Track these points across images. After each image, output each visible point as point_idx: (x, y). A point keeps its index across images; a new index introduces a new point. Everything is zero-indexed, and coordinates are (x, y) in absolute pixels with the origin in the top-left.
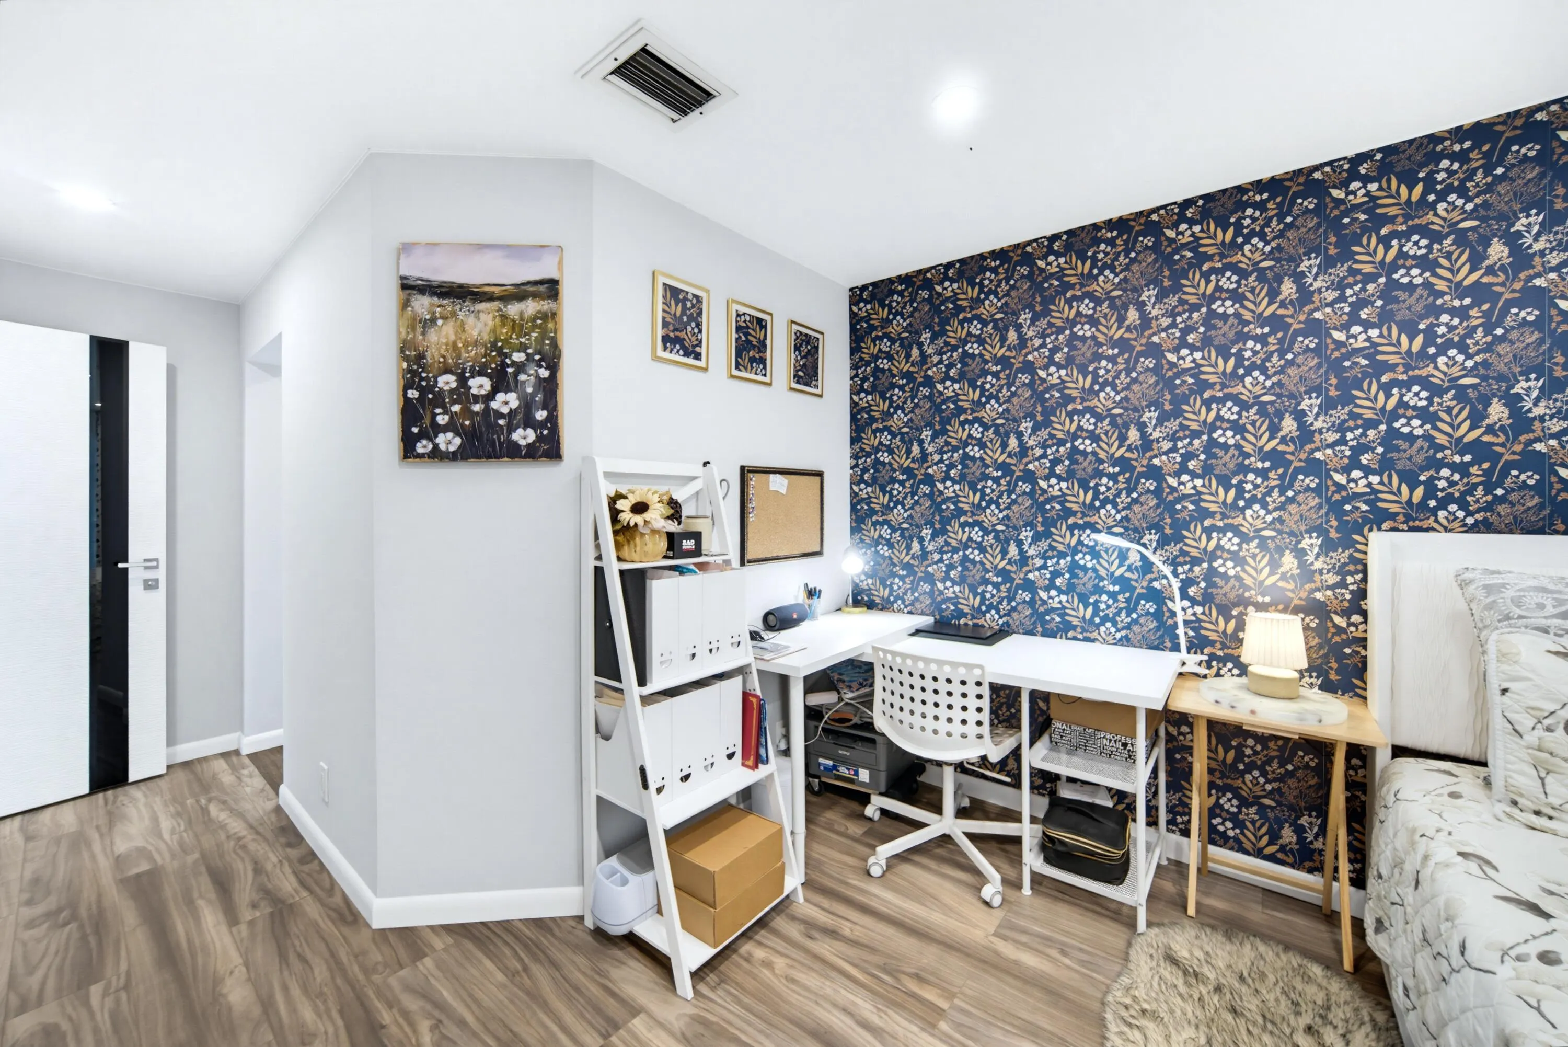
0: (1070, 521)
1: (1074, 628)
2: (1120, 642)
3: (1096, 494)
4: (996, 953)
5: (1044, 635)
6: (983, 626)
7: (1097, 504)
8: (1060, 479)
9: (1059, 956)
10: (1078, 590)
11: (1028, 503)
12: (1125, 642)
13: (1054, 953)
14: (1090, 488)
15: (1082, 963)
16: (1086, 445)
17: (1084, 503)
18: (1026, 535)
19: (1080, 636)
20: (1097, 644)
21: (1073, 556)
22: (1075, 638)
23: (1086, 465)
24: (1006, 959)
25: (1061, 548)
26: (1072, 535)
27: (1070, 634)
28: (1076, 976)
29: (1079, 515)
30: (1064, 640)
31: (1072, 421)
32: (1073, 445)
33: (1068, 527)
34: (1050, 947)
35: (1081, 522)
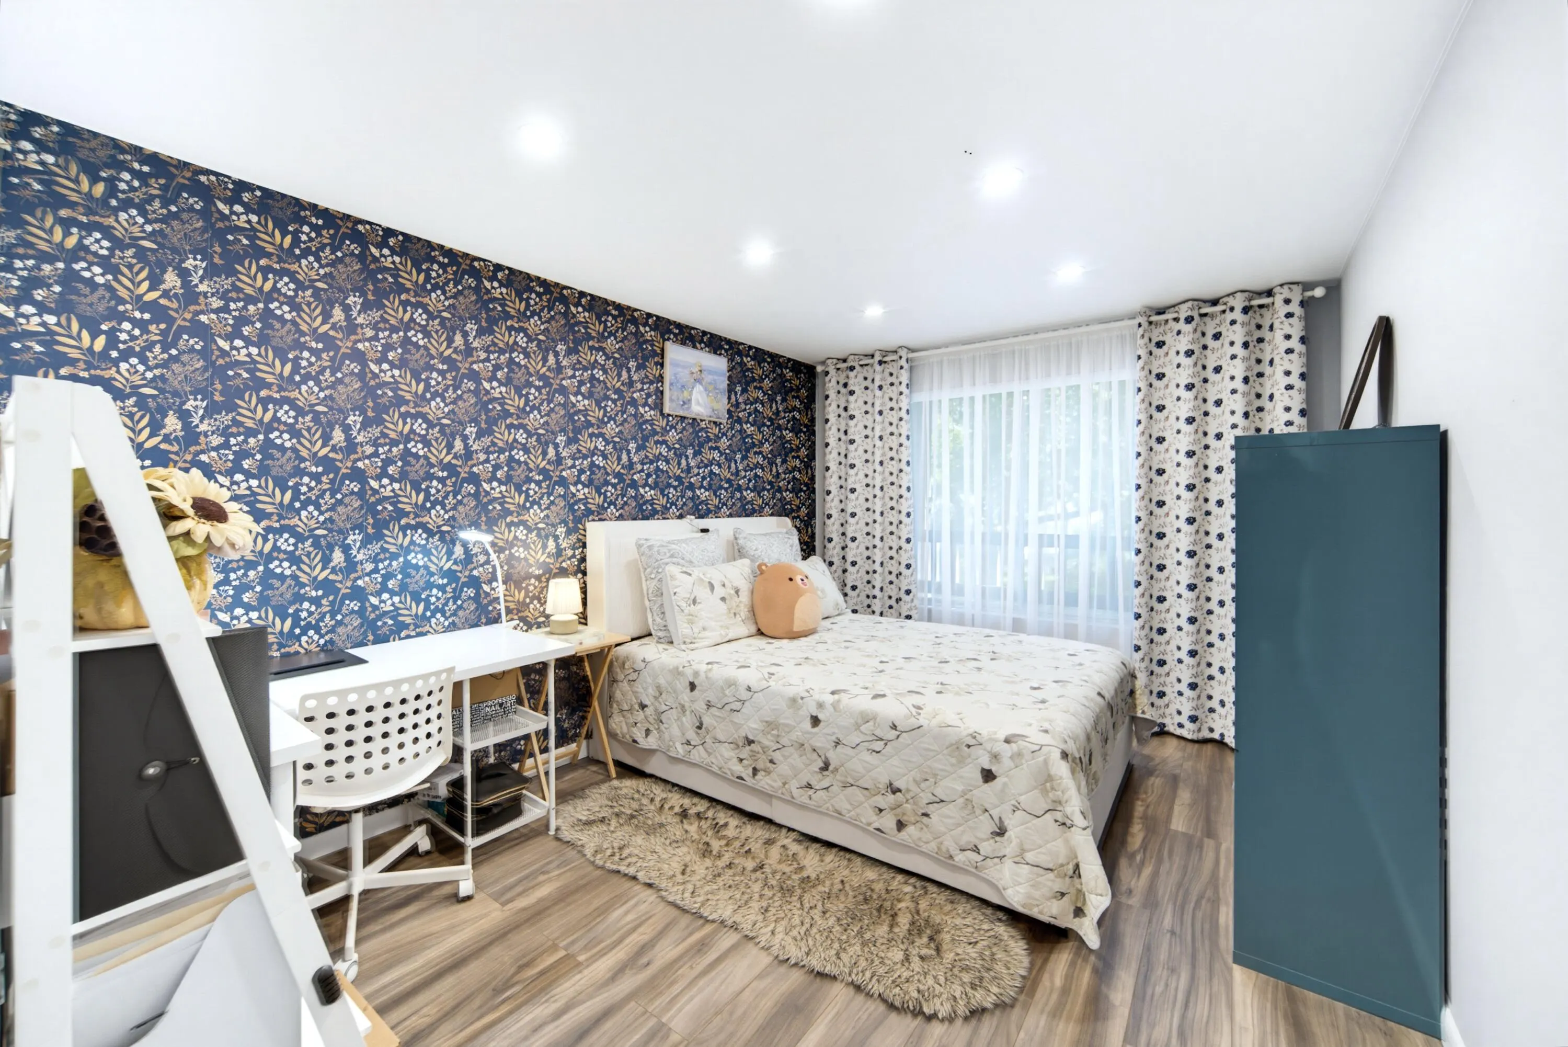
0: (403, 522)
1: (407, 626)
2: (447, 630)
3: (428, 495)
4: (524, 909)
5: (375, 642)
6: (298, 653)
7: (428, 505)
8: (392, 479)
9: (546, 876)
10: (411, 589)
11: (357, 504)
12: (453, 627)
13: (542, 878)
14: (422, 490)
15: (558, 867)
16: (418, 448)
17: (416, 504)
18: (354, 538)
19: (413, 633)
20: (429, 636)
21: (405, 557)
22: (408, 637)
23: (418, 468)
24: (534, 905)
25: (393, 549)
26: (405, 535)
27: (403, 635)
28: (569, 874)
29: (412, 516)
30: (397, 642)
31: (405, 423)
32: (406, 447)
33: (401, 528)
34: (536, 878)
35: (413, 522)
